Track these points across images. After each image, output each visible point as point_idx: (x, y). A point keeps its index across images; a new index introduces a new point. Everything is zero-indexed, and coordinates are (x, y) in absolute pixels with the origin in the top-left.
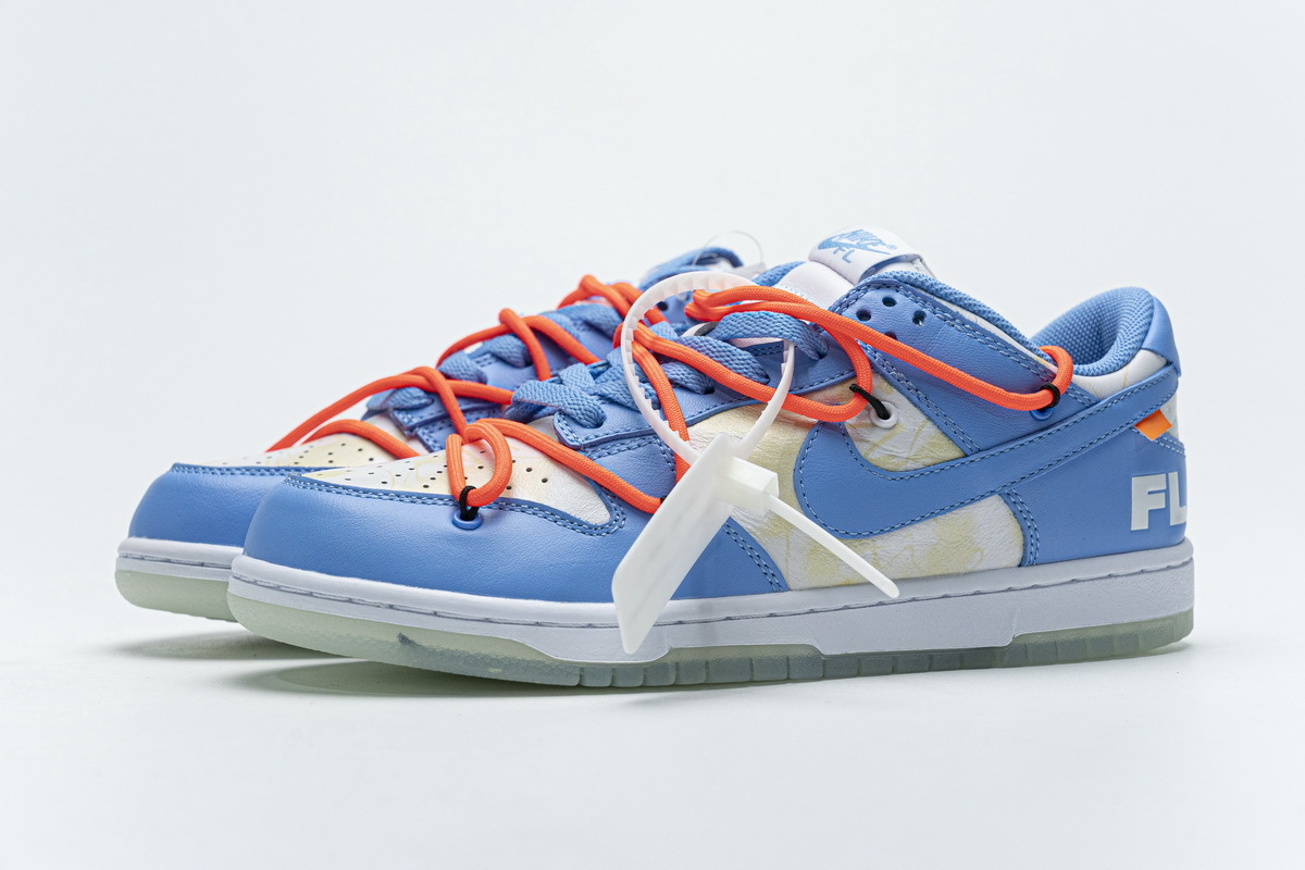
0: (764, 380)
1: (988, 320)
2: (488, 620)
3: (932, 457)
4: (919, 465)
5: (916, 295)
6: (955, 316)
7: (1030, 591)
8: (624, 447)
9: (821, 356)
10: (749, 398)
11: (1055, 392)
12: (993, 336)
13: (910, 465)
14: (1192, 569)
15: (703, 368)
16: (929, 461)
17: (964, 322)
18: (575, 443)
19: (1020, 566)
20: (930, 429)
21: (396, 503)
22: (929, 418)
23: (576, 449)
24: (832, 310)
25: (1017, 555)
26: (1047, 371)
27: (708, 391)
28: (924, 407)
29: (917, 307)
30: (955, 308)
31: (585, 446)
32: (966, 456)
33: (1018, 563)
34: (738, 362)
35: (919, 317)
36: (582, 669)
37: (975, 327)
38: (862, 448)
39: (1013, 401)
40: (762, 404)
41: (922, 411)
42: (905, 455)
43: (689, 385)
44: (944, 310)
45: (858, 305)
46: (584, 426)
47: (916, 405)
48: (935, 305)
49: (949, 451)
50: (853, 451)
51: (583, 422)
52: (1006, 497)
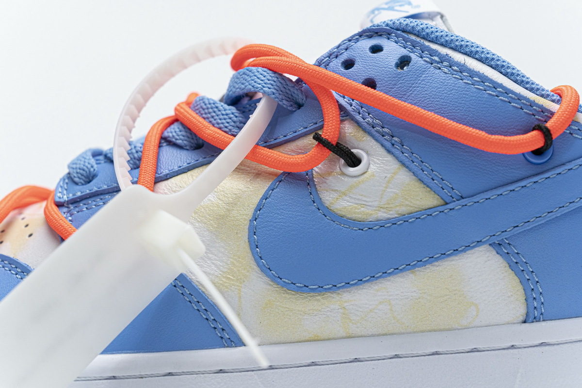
1: (480, 60)
3: (407, 205)
4: (392, 214)
5: (406, 40)
6: (443, 59)
7: (538, 348)
9: (300, 106)
11: (547, 134)
12: (478, 74)
13: (383, 215)
16: (404, 210)
17: (452, 64)
19: (525, 322)
20: (404, 177)
22: (403, 164)
24: (319, 63)
25: (520, 310)
26: (543, 110)
27: (198, 147)
28: (398, 153)
29: (404, 52)
30: (444, 51)
32: (447, 204)
33: (522, 318)
34: (221, 117)
35: (404, 62)
37: (463, 69)
38: (328, 198)
41: (397, 158)
42: (376, 204)
43: (179, 142)
44: (433, 53)
45: (345, 56)
46: (76, 184)
47: (389, 151)
48: (423, 49)
49: (424, 199)
50: (317, 201)
51: (77, 180)
52: (498, 246)
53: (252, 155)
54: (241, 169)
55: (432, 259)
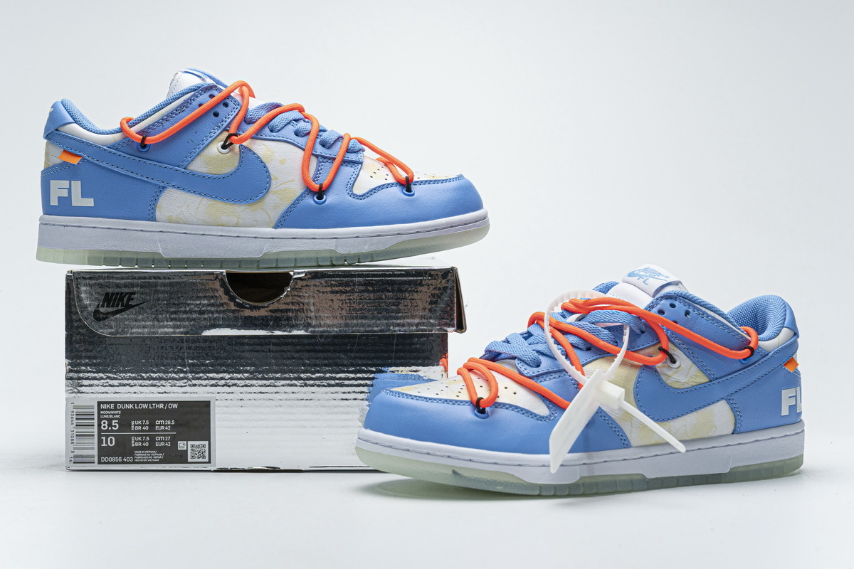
0: (616, 344)
1: (718, 314)
2: (496, 463)
3: (696, 382)
4: (689, 386)
5: (685, 302)
6: (704, 313)
7: (737, 446)
8: (552, 377)
9: (643, 332)
10: (609, 353)
11: (752, 350)
12: (722, 323)
13: (686, 386)
14: (804, 435)
15: (586, 338)
16: (694, 384)
17: (708, 316)
18: (528, 375)
19: (733, 434)
20: (694, 368)
21: (445, 404)
22: (694, 363)
23: (530, 378)
24: (646, 309)
25: (732, 429)
26: (747, 339)
27: (588, 349)
28: (691, 357)
29: (686, 308)
30: (703, 309)
31: (534, 376)
32: (711, 381)
33: (731, 432)
34: (602, 335)
35: (687, 313)
36: (540, 487)
37: (714, 319)
38: (664, 378)
39: (733, 354)
40: (616, 356)
41: (691, 359)
42: (683, 381)
43: (580, 346)
44: (699, 310)
45: (658, 307)
46: (531, 366)
47: (688, 357)
48: (694, 307)
49: (703, 379)
50: (660, 379)
51: (531, 364)
52: (728, 401)
53: (626, 356)
54: (623, 363)
55: (700, 408)
